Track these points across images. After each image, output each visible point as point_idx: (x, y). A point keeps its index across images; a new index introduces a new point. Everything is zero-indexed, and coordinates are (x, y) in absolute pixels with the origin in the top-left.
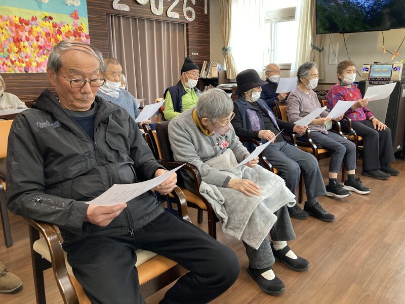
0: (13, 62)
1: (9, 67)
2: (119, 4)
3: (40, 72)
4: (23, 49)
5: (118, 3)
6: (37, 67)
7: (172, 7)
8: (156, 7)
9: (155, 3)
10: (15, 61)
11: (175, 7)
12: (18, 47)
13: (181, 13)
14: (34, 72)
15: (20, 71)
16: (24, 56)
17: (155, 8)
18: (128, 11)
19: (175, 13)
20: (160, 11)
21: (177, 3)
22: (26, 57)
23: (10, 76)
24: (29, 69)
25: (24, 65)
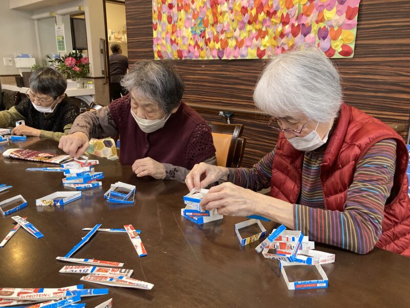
0: (207, 42)
1: (202, 49)
3: (239, 58)
4: (220, 18)
6: (235, 48)
10: (209, 39)
12: (214, 14)
14: (231, 58)
15: (213, 57)
16: (219, 29)
22: (222, 32)
23: (203, 64)
24: (223, 53)
25: (218, 46)
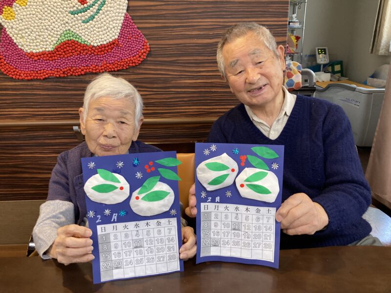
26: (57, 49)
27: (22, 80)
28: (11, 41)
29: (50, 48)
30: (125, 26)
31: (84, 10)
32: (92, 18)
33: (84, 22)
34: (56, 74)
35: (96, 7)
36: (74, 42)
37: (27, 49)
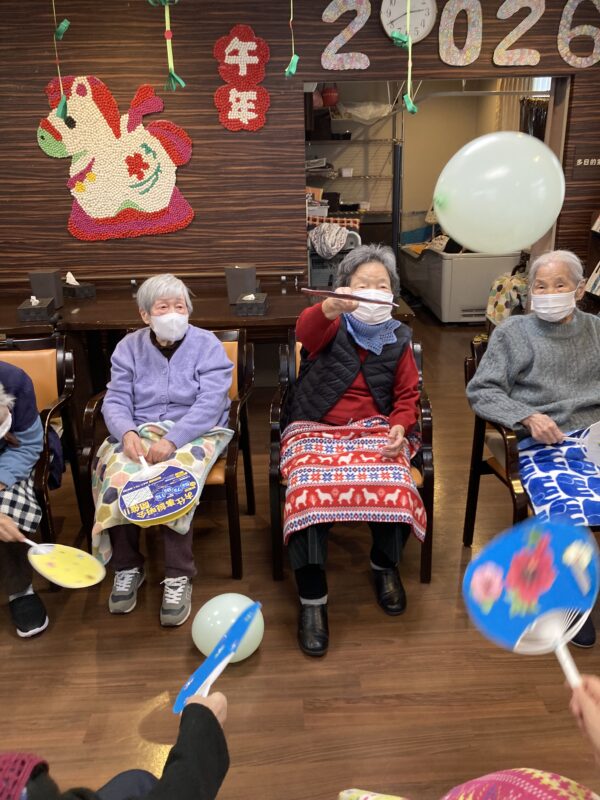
2: (339, 55)
5: (337, 53)
7: (514, 35)
8: (457, 44)
9: (456, 34)
11: (528, 33)
13: (548, 48)
17: (456, 49)
18: (364, 67)
19: (527, 50)
20: (468, 53)
21: (534, 22)
26: (118, 215)
27: (89, 241)
28: (81, 209)
29: (113, 215)
30: (174, 197)
31: (141, 184)
32: (147, 190)
33: (140, 193)
34: (117, 236)
35: (150, 182)
36: (132, 209)
37: (94, 215)
